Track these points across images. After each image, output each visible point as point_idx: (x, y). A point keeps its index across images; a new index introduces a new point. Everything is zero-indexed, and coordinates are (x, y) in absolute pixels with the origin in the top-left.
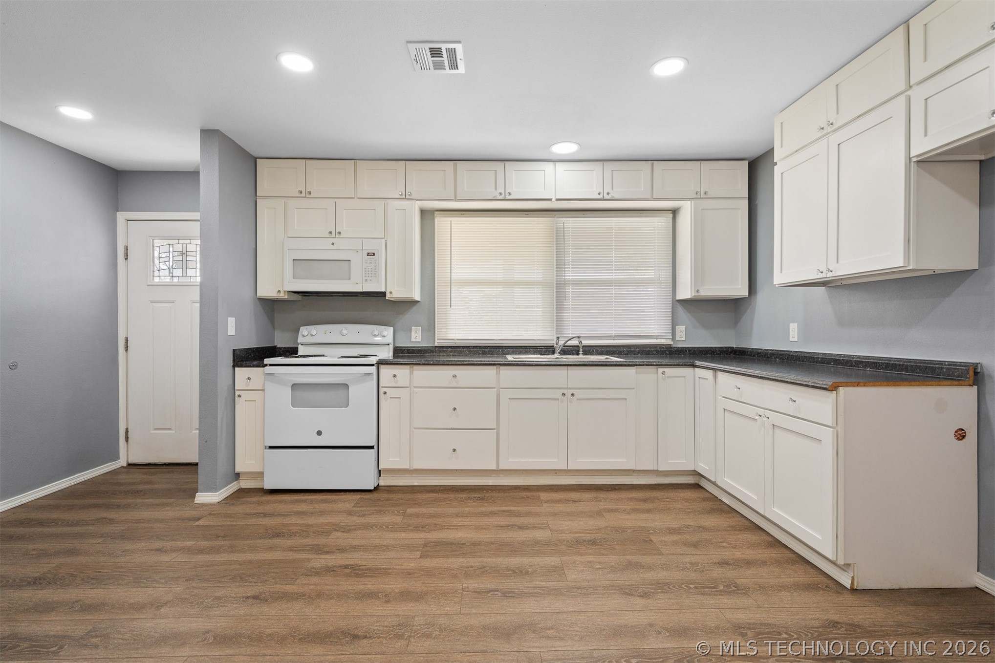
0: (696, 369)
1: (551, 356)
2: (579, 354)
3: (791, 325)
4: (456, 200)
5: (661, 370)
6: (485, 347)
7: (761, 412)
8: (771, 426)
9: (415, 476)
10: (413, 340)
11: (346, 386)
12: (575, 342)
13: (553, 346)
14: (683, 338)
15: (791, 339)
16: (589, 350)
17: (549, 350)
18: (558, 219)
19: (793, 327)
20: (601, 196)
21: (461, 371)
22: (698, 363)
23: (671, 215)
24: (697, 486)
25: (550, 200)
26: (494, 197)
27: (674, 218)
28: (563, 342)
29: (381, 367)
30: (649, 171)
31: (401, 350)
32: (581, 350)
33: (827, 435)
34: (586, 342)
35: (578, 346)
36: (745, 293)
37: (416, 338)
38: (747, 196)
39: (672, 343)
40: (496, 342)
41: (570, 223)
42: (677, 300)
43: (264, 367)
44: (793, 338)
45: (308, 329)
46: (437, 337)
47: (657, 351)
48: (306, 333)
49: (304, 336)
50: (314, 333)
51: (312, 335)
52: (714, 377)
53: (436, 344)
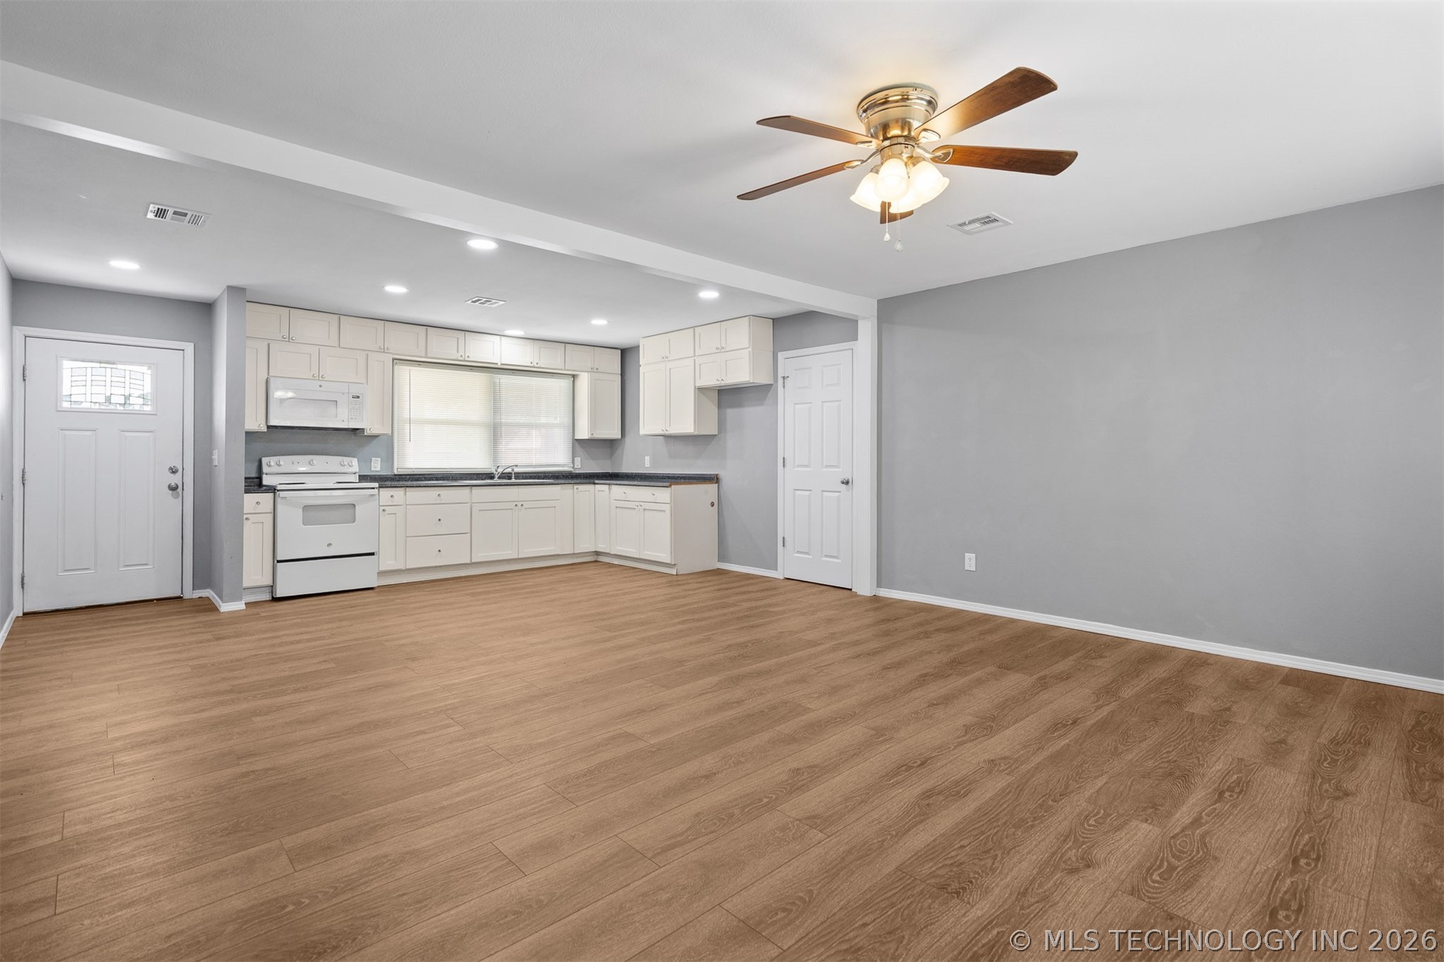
0: (596, 485)
2: (512, 478)
3: (646, 457)
4: (426, 357)
5: (576, 487)
6: (437, 474)
7: (638, 504)
8: (643, 510)
9: (408, 574)
10: (372, 469)
11: (354, 506)
12: (509, 470)
13: (493, 473)
14: (580, 466)
16: (518, 476)
17: (491, 476)
19: (647, 458)
20: (532, 365)
21: (443, 492)
22: (597, 481)
23: (572, 379)
24: (597, 561)
25: (497, 364)
26: (457, 358)
27: (574, 381)
28: (502, 470)
29: (381, 489)
30: (563, 349)
31: (362, 476)
32: (514, 476)
33: (667, 508)
34: (517, 470)
35: (511, 473)
36: (620, 437)
37: (377, 467)
38: (620, 373)
39: (572, 470)
42: (577, 440)
43: (275, 493)
44: (647, 466)
45: (273, 460)
46: (396, 466)
47: (563, 476)
48: (272, 464)
49: (269, 466)
50: (282, 463)
51: (279, 465)
52: (609, 489)
53: (396, 472)
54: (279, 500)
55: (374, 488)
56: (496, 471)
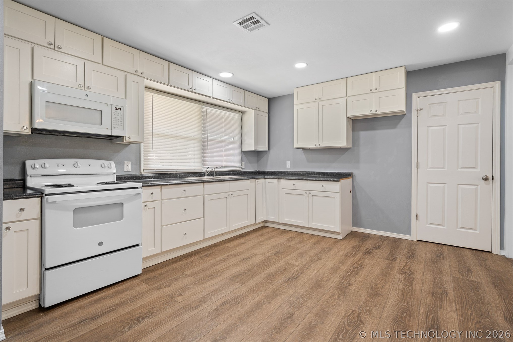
0: (266, 179)
1: (212, 177)
2: (214, 175)
3: (287, 162)
4: (169, 85)
5: (257, 180)
6: (170, 174)
8: (312, 196)
9: (159, 256)
10: (125, 170)
11: (122, 204)
12: (213, 170)
13: (204, 172)
14: (244, 167)
15: (287, 167)
17: (201, 174)
18: (203, 107)
20: (229, 101)
22: (265, 177)
23: (242, 114)
24: (264, 227)
25: (210, 97)
26: (188, 89)
28: (210, 170)
29: (144, 188)
31: (120, 177)
32: (215, 174)
34: (217, 170)
35: (213, 172)
36: (267, 150)
37: (128, 169)
38: (268, 112)
39: (241, 170)
40: (177, 171)
41: (210, 110)
42: (242, 151)
43: (42, 197)
44: (288, 167)
45: (38, 163)
46: (142, 168)
47: (238, 173)
48: (37, 166)
49: (34, 168)
50: (47, 165)
51: (44, 168)
52: (278, 182)
53: (142, 172)
54: (46, 205)
55: (137, 188)
56: (206, 170)
